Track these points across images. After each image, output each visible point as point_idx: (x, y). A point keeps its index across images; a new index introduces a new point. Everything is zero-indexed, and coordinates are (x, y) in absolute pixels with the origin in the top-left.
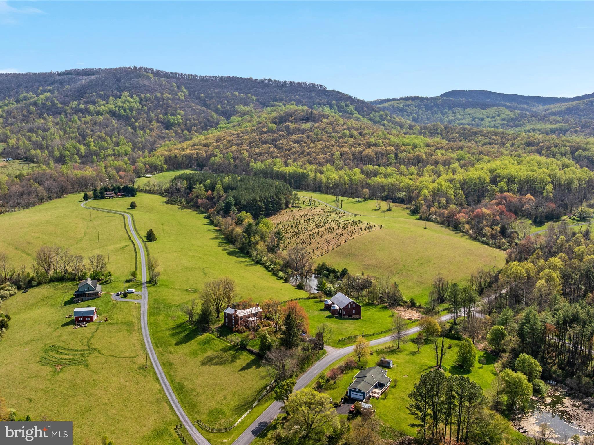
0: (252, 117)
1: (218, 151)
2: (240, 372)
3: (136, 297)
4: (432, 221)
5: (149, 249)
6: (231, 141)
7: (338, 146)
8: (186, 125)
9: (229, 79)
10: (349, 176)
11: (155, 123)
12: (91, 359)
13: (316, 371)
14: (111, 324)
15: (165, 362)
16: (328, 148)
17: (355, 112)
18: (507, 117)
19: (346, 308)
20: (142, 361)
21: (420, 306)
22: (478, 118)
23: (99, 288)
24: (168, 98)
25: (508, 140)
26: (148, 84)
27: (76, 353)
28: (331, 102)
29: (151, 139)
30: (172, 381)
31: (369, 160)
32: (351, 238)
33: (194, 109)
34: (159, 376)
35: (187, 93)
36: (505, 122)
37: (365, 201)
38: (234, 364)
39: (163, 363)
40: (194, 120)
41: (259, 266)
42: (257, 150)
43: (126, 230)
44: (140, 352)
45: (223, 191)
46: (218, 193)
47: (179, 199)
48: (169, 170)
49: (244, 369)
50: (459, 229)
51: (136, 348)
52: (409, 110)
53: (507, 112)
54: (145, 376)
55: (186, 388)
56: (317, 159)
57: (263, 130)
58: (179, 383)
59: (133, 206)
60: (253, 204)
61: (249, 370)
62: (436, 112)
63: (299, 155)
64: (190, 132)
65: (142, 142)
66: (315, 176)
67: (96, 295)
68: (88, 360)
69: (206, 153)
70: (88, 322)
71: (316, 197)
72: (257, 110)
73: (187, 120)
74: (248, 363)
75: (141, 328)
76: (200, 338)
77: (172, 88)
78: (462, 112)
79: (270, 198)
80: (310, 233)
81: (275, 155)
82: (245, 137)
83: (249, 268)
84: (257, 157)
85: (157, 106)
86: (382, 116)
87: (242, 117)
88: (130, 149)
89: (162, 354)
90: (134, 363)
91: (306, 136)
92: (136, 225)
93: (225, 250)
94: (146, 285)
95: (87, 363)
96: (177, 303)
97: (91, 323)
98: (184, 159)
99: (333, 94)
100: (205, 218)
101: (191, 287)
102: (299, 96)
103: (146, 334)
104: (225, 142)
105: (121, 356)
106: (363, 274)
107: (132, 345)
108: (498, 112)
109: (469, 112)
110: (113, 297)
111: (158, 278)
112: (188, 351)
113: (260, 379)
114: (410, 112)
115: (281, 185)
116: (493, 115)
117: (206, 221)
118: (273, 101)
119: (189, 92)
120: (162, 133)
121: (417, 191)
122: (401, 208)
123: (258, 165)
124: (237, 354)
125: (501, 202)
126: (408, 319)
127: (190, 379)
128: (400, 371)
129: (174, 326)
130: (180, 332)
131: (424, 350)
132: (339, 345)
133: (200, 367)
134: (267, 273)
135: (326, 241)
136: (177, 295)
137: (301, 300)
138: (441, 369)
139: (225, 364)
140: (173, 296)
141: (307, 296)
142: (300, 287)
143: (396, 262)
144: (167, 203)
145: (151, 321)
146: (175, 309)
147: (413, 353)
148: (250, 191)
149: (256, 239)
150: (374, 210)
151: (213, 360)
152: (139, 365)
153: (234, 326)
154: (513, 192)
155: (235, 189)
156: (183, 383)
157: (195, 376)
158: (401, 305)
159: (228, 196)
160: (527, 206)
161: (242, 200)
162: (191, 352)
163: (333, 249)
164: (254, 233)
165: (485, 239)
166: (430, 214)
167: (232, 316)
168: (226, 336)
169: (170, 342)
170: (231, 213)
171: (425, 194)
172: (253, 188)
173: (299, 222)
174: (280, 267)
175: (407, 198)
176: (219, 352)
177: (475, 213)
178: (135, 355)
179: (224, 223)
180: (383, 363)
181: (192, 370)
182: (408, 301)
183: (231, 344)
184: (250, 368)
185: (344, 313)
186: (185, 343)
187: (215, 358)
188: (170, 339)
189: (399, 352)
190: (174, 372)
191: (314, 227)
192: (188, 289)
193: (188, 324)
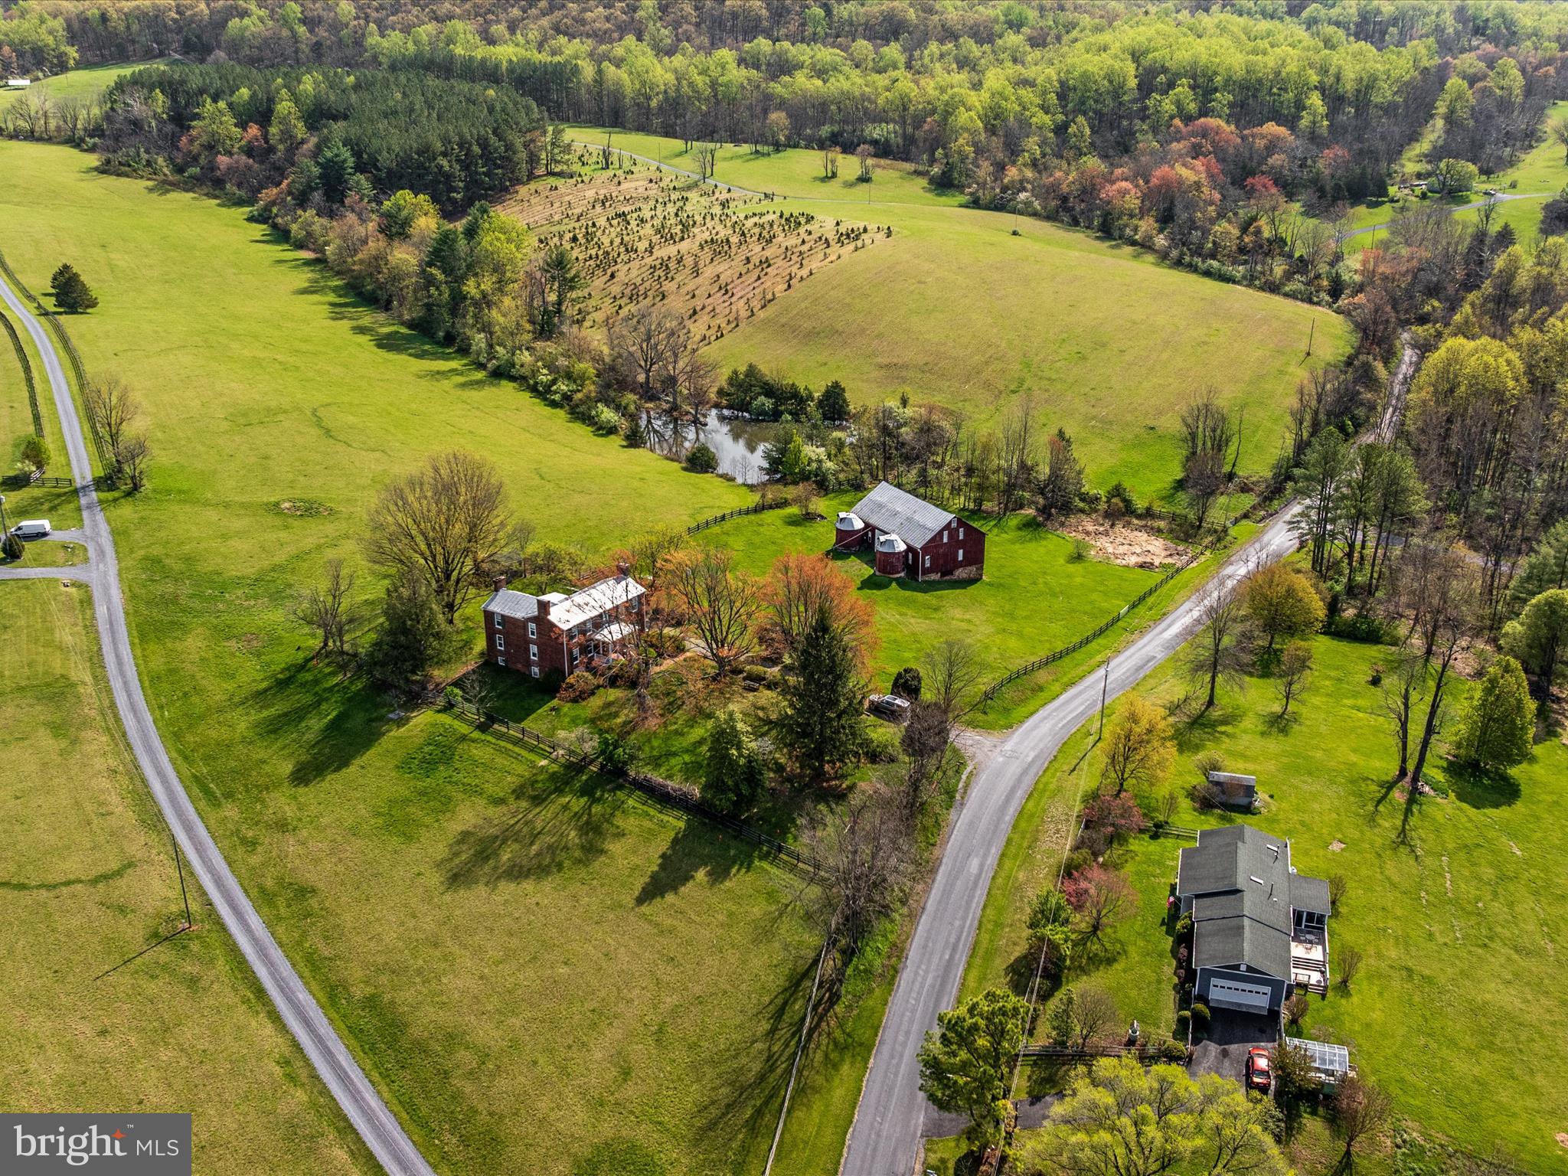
2: (645, 909)
3: (61, 556)
4: (1019, 212)
5: (74, 341)
10: (704, 72)
13: (974, 864)
15: (269, 883)
19: (932, 545)
20: (157, 890)
21: (1148, 509)
30: (333, 994)
32: (804, 272)
34: (262, 972)
37: (778, 151)
38: (600, 864)
39: (262, 890)
41: (507, 387)
44: (138, 843)
45: (300, 124)
46: (287, 135)
47: (145, 156)
48: (86, 64)
49: (654, 890)
50: (1116, 234)
51: (113, 821)
54: (193, 982)
55: (415, 1032)
56: (583, 22)
58: (371, 1003)
60: (421, 166)
61: (684, 890)
66: (600, 72)
71: (625, 143)
74: (663, 856)
75: (113, 705)
76: (399, 739)
79: (479, 144)
80: (649, 261)
81: (442, 10)
83: (474, 395)
84: (384, 16)
89: (244, 841)
90: (123, 911)
93: (361, 330)
94: (94, 496)
96: (250, 570)
98: (136, 27)
100: (251, 219)
101: (289, 493)
103: (144, 736)
105: (50, 879)
106: (905, 402)
107: (89, 807)
111: (142, 464)
112: (362, 810)
113: (756, 941)
115: (506, 99)
117: (259, 230)
121: (936, 117)
122: (897, 174)
123: (392, 43)
124: (596, 809)
125: (1200, 146)
126: (1142, 566)
127: (419, 972)
128: (1303, 823)
129: (265, 685)
130: (297, 710)
131: (1303, 702)
132: (991, 717)
133: (447, 897)
134: (548, 411)
135: (716, 287)
136: (240, 534)
137: (737, 520)
138: (1427, 789)
139: (560, 867)
140: (225, 537)
141: (753, 499)
142: (701, 462)
143: (991, 351)
144: (103, 172)
145: (152, 665)
146: (247, 598)
147: (1279, 723)
148: (403, 120)
149: (483, 287)
150: (816, 179)
151: (496, 853)
152: (150, 922)
153: (536, 670)
154: (1220, 117)
155: (346, 117)
156: (392, 1002)
157: (437, 953)
158: (1082, 511)
159: (324, 142)
160: (1277, 160)
161: (379, 151)
162: (379, 814)
163: (753, 314)
164: (470, 267)
165: (1215, 264)
166: (1004, 189)
167: (525, 628)
168: (520, 720)
169: (267, 768)
170: (352, 197)
171: (970, 125)
172: (412, 110)
173: (594, 225)
174: (591, 388)
175: (900, 140)
176: (513, 804)
177: (1154, 181)
178: (115, 865)
179: (331, 235)
180: (1223, 792)
181: (414, 917)
182: (1102, 492)
183: (555, 761)
184: (687, 878)
185: (928, 565)
186: (338, 769)
187: (504, 841)
188: (262, 754)
189: (1225, 721)
190: (326, 938)
191: (656, 239)
192: (277, 504)
193: (322, 666)
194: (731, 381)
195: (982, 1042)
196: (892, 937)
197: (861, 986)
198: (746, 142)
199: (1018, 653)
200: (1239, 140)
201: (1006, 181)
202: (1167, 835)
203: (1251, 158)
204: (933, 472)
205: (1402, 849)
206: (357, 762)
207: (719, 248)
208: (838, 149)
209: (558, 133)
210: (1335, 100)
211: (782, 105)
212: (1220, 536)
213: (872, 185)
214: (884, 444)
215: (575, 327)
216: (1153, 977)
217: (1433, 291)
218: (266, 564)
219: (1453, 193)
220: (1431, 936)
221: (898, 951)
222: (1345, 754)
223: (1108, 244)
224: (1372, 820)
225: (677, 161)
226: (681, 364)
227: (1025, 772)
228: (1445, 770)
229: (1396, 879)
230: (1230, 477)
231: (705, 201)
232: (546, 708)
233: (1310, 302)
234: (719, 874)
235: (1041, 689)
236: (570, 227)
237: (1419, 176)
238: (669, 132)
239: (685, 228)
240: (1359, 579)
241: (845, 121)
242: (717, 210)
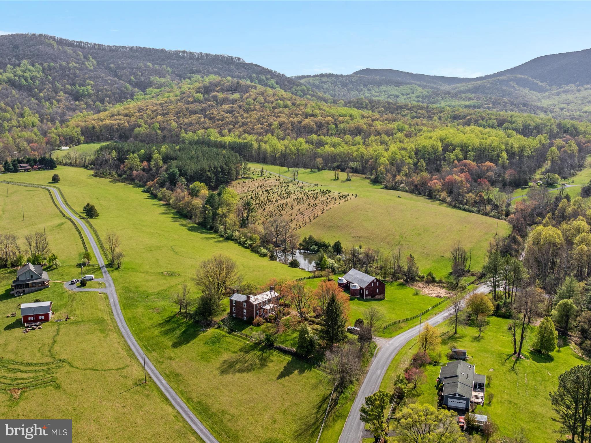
0: (172, 87)
1: (142, 121)
2: (279, 380)
3: (98, 285)
4: (400, 190)
5: (94, 226)
6: (155, 111)
7: (274, 116)
8: (97, 96)
9: (140, 50)
10: (294, 145)
11: (62, 93)
12: (61, 375)
13: (379, 372)
14: (74, 323)
15: (168, 373)
16: (264, 118)
17: (276, 86)
18: (421, 94)
19: (369, 287)
20: (136, 373)
21: (440, 281)
22: (393, 95)
23: (45, 275)
24: (75, 67)
25: (434, 113)
26: (51, 51)
27: (37, 368)
28: (251, 76)
29: (60, 111)
30: (188, 400)
31: (309, 131)
32: (328, 208)
33: (105, 80)
34: (167, 394)
35: (95, 63)
36: (420, 99)
37: (319, 171)
38: (265, 369)
39: (166, 374)
40: (106, 90)
41: (231, 243)
42: (186, 121)
43: (56, 205)
44: (128, 361)
45: (161, 162)
46: (156, 165)
47: (109, 171)
48: (86, 142)
49: (282, 375)
50: (434, 197)
51: (121, 355)
52: (326, 87)
53: (420, 89)
54: (148, 396)
55: (212, 410)
56: (253, 129)
57: (189, 99)
58: (199, 403)
59: (55, 179)
60: (201, 174)
61: (291, 376)
62: (352, 89)
63: (234, 126)
64: (103, 103)
65: (50, 114)
66: (259, 145)
67: (43, 286)
68: (57, 379)
69: (128, 123)
70: (42, 321)
71: (268, 168)
72: (175, 82)
73: (98, 91)
74: (285, 367)
75: (117, 326)
76: (204, 336)
77: (78, 57)
78: (377, 89)
79: (220, 168)
80: (276, 204)
81: (206, 125)
82: (171, 107)
83: (220, 245)
84: (187, 127)
85: (63, 76)
86: (304, 91)
87: (159, 88)
88: (37, 121)
89: (159, 362)
90: (126, 377)
91: (238, 106)
92: (67, 199)
93: (182, 225)
94: (106, 269)
95: (57, 382)
96: (156, 290)
97: (46, 324)
98: (103, 131)
99: (252, 68)
100: (144, 191)
101: (166, 270)
102: (217, 68)
103: (128, 334)
104: (148, 112)
105: (104, 368)
106: (361, 247)
107: (114, 351)
108: (412, 89)
109: (384, 89)
110: (66, 286)
111: (121, 260)
112: (194, 355)
113: (313, 389)
114: (327, 89)
115: (229, 154)
116: (408, 92)
117: (146, 195)
118: (190, 73)
119: (98, 62)
120: (71, 105)
121: (373, 160)
122: (359, 178)
123: (189, 136)
124: (264, 355)
125: (463, 169)
126: (437, 297)
127: (213, 395)
128: (481, 364)
129: (162, 322)
130: (172, 328)
131: (486, 334)
132: (385, 334)
133: (220, 377)
134: (245, 249)
135: (299, 213)
136: (151, 281)
137: (306, 280)
138: (522, 357)
139: (254, 369)
140: (147, 281)
141: (311, 275)
142: (294, 264)
143: (389, 233)
144: (95, 176)
145: (128, 315)
146: (155, 298)
147: (477, 339)
148: (195, 160)
149: (224, 211)
150: (332, 180)
151: (234, 366)
152: (134, 381)
153: (245, 318)
154: (470, 160)
155: (176, 159)
156: (206, 403)
157: (218, 391)
158: (419, 281)
159: (169, 167)
160: (490, 174)
161: (188, 170)
162: (199, 356)
163: (311, 221)
164: (219, 205)
165: (467, 206)
166: (396, 183)
167: (242, 304)
168: (241, 331)
169: (165, 343)
170: (179, 184)
171: (384, 162)
172: (198, 157)
173: (258, 194)
174: (259, 242)
175: (361, 168)
176: (239, 353)
177: (446, 180)
178: (122, 366)
179: (172, 196)
180: (456, 354)
181: (211, 382)
182: (425, 275)
183: (251, 342)
184: (291, 373)
185: (367, 293)
186: (186, 344)
187: (237, 363)
188: (163, 340)
189: (460, 338)
190: (185, 387)
191: (279, 198)
192: (162, 273)
193: (180, 317)
194: (304, 241)
195: (377, 403)
196: (353, 390)
197: (344, 402)
198: (308, 168)
199: (395, 318)
200: (477, 168)
201: (396, 180)
202: (438, 365)
203: (481, 173)
204: (369, 269)
205: (512, 372)
206: (191, 342)
207: (300, 201)
208: (339, 170)
209: (245, 165)
210: (511, 154)
211: (321, 156)
212: (463, 288)
213: (351, 182)
214: (353, 259)
215: (253, 225)
216: (431, 400)
217: (539, 215)
218: (160, 289)
219: (551, 184)
220: (518, 394)
221: (355, 393)
222: (498, 347)
223: (431, 200)
224: (503, 364)
225: (285, 174)
226: (288, 235)
227: (395, 349)
228: (529, 353)
229: (509, 379)
230: (469, 271)
231: (295, 187)
232: (248, 328)
233: (499, 219)
234: (302, 371)
235: (402, 328)
236: (250, 194)
237: (541, 179)
238: (282, 165)
239: (288, 194)
240: (508, 300)
241: (342, 162)
242: (299, 189)
